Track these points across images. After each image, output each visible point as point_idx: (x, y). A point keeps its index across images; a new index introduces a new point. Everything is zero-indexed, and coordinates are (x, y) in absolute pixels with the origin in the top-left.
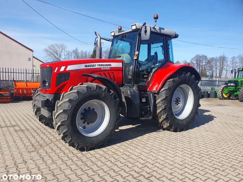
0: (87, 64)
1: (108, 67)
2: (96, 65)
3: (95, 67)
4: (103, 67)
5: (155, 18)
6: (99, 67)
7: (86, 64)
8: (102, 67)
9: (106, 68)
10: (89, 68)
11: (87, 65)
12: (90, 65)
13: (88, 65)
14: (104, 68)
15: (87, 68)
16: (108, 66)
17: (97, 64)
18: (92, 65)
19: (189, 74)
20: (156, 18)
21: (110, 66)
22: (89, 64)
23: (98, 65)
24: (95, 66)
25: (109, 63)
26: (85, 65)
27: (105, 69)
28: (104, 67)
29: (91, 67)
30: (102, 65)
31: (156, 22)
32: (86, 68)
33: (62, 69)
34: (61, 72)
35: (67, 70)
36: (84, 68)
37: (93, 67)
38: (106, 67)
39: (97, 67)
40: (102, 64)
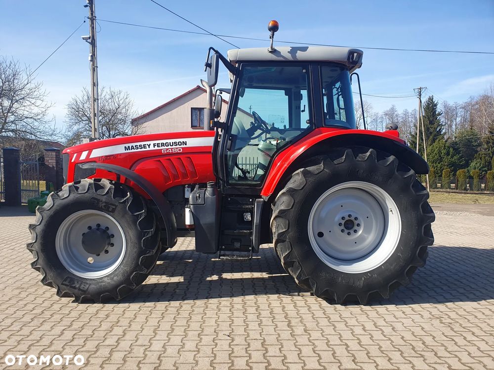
0: (130, 145)
1: (177, 148)
2: (149, 146)
3: (148, 149)
4: (166, 147)
5: (270, 29)
6: (156, 148)
7: (127, 145)
8: (163, 148)
9: (172, 150)
10: (133, 151)
11: (129, 147)
12: (135, 146)
13: (132, 146)
14: (167, 149)
15: (129, 151)
16: (178, 146)
17: (152, 143)
18: (140, 146)
19: (368, 154)
20: (274, 28)
21: (182, 146)
22: (134, 144)
23: (154, 144)
24: (147, 147)
25: (182, 140)
26: (125, 147)
27: (171, 152)
28: (169, 147)
29: (139, 150)
30: (163, 145)
31: (272, 37)
32: (127, 151)
33: (84, 156)
34: (81, 160)
35: (91, 157)
36: (123, 151)
37: (143, 149)
38: (174, 147)
39: (152, 148)
40: (164, 141)
